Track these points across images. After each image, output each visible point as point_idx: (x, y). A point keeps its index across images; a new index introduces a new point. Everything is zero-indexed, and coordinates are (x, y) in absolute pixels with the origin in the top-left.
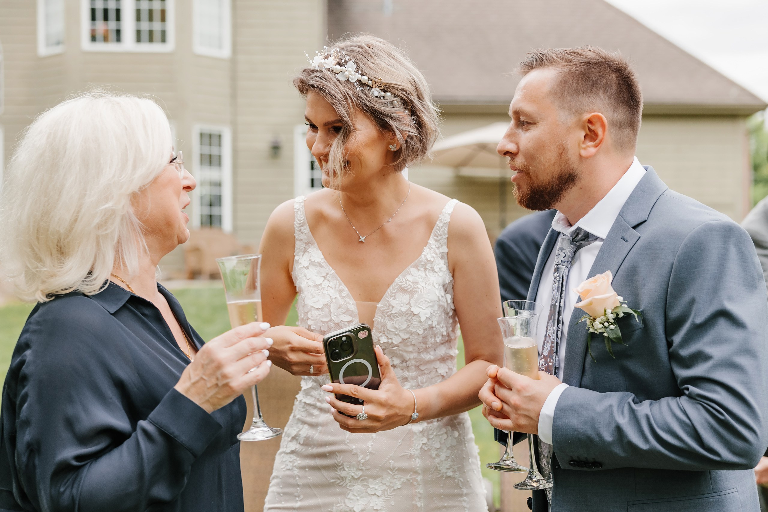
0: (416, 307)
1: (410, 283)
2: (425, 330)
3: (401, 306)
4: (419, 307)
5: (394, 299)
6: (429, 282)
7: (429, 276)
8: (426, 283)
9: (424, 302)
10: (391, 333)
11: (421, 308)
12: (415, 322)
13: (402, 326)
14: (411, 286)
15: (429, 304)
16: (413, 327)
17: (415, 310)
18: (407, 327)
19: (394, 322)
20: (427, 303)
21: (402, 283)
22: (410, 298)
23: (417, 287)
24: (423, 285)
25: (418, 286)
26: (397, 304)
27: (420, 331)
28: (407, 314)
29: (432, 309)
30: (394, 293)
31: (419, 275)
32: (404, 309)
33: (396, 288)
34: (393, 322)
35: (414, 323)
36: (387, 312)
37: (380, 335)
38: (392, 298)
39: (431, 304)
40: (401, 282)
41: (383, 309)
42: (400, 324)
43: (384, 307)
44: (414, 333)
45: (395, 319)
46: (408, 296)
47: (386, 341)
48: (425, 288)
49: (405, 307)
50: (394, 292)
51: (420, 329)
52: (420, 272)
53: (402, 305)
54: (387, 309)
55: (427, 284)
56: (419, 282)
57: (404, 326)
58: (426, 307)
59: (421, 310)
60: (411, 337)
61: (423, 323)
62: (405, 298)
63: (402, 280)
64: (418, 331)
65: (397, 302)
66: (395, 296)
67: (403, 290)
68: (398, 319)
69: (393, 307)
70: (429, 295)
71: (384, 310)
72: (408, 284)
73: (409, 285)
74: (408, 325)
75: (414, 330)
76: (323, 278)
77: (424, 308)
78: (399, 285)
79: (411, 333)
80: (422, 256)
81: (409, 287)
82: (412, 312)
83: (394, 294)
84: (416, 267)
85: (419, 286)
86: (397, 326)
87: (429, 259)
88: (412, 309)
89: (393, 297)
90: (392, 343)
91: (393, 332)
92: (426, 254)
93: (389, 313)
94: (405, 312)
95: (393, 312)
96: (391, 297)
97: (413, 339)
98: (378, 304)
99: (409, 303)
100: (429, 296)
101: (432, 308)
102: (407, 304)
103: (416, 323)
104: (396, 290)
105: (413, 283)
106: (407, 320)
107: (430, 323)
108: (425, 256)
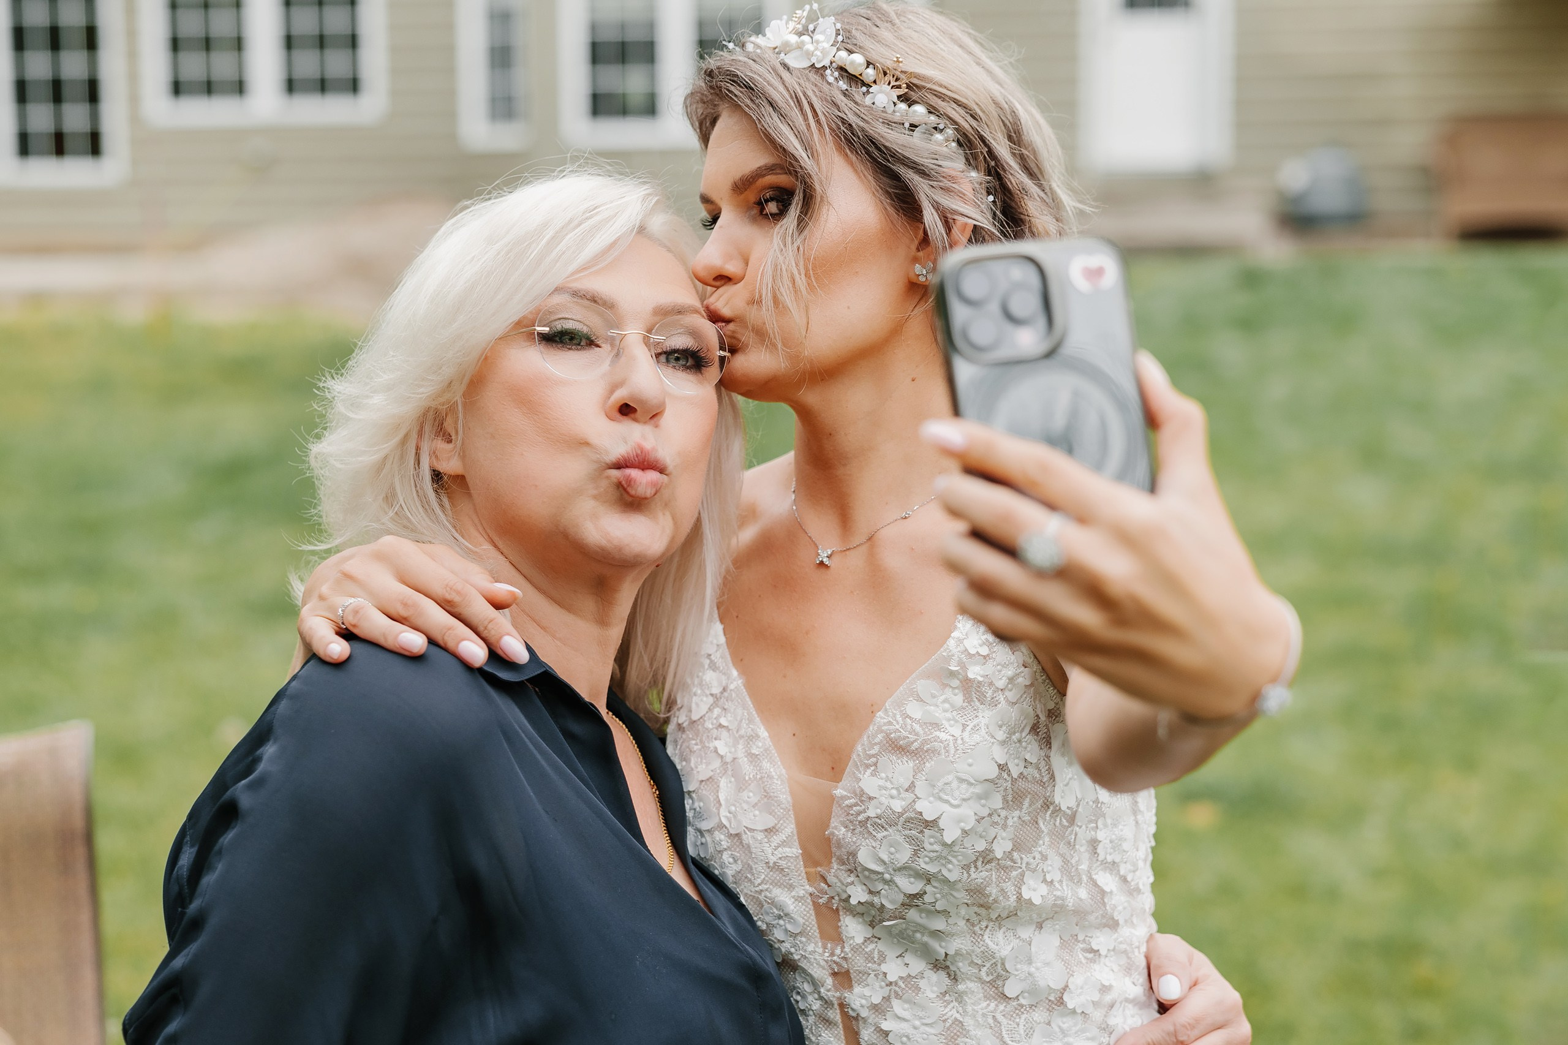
0: (931, 799)
1: (917, 727)
2: (966, 867)
3: (892, 797)
4: (940, 799)
5: (872, 775)
6: (975, 722)
8: (964, 726)
9: (955, 784)
10: (873, 876)
11: (947, 802)
12: (931, 844)
13: (897, 856)
14: (917, 734)
15: (972, 790)
16: (930, 859)
17: (928, 809)
19: (877, 843)
20: (964, 786)
21: (892, 727)
22: (917, 771)
23: (937, 739)
24: (956, 731)
25: (937, 733)
26: (881, 788)
27: (950, 871)
28: (908, 820)
29: (983, 806)
30: (873, 756)
31: (945, 701)
32: (898, 806)
33: (877, 740)
34: (874, 845)
35: (927, 846)
36: (859, 813)
37: (849, 880)
38: (869, 771)
39: (978, 790)
40: (890, 723)
41: (847, 802)
42: (892, 850)
43: (849, 798)
44: (934, 876)
45: (879, 836)
46: (911, 764)
47: (864, 897)
48: (959, 742)
49: (903, 799)
50: (872, 752)
51: (950, 866)
52: (948, 693)
53: (894, 792)
54: (856, 805)
55: (968, 728)
56: (944, 722)
57: (904, 856)
58: (964, 800)
59: (946, 807)
60: (928, 888)
61: (956, 848)
62: (902, 769)
63: (894, 715)
64: (945, 872)
65: (881, 783)
66: (875, 764)
68: (885, 833)
69: (870, 798)
70: (970, 761)
71: (851, 807)
72: (909, 727)
73: (913, 731)
74: (916, 853)
75: (932, 869)
77: (955, 802)
78: (882, 731)
79: (928, 878)
80: (951, 643)
81: (912, 737)
82: (921, 814)
83: (874, 760)
84: (936, 675)
85: (943, 736)
86: (885, 857)
87: (973, 651)
88: (919, 806)
89: (872, 768)
91: (879, 873)
92: (962, 637)
93: (860, 818)
94: (901, 815)
95: (871, 813)
96: (868, 766)
97: (938, 896)
98: (836, 788)
99: (911, 788)
100: (970, 765)
101: (983, 801)
102: (907, 790)
103: (936, 847)
104: (877, 748)
105: (924, 724)
106: (910, 839)
107: (981, 846)
108: (960, 641)
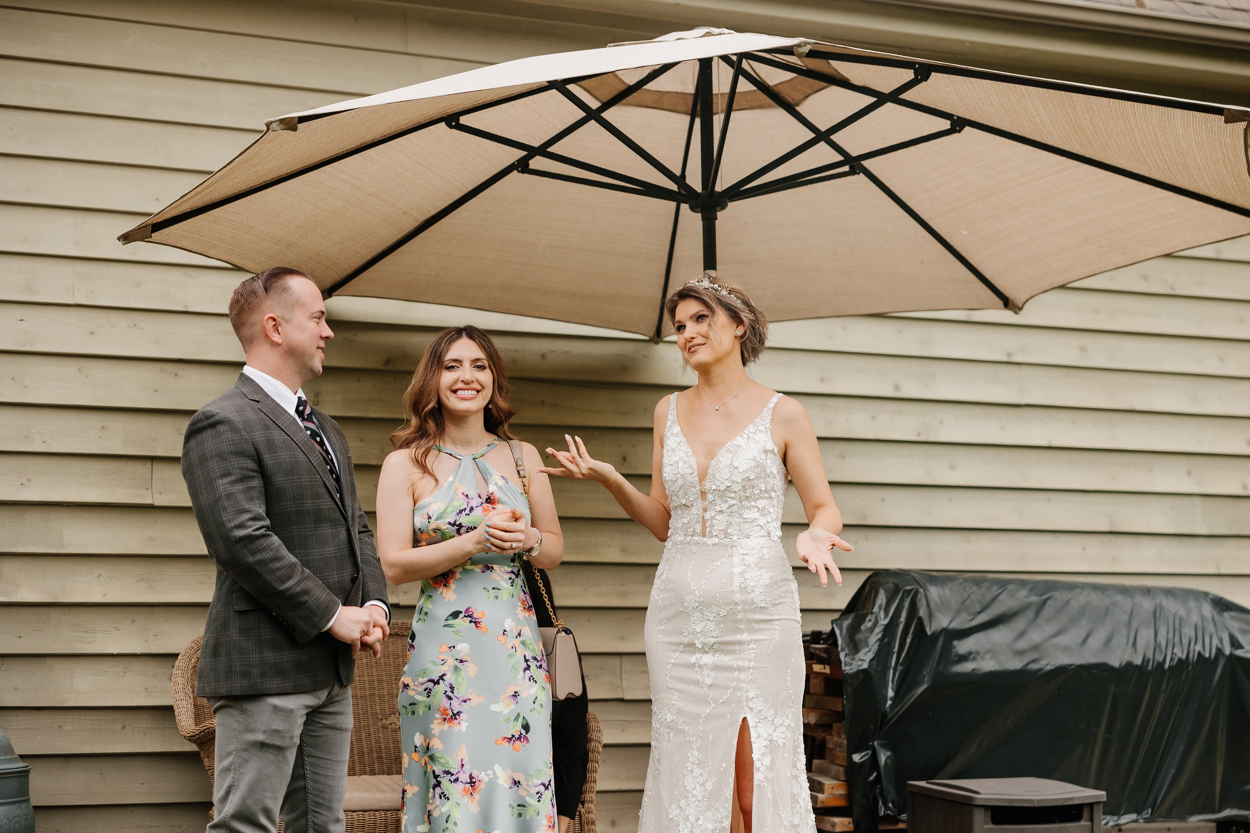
0: (737, 463)
1: (736, 447)
2: (743, 480)
3: (727, 462)
4: (739, 463)
7: (750, 443)
9: (743, 459)
11: (741, 463)
12: (735, 473)
13: (726, 476)
16: (735, 477)
18: (730, 477)
19: (721, 474)
22: (733, 457)
23: (740, 449)
24: (745, 448)
26: (725, 460)
28: (730, 467)
31: (743, 442)
32: (728, 464)
37: (712, 484)
41: (714, 464)
46: (733, 455)
47: (715, 488)
48: (745, 451)
49: (729, 462)
50: (723, 452)
51: (739, 479)
54: (717, 465)
55: (747, 448)
58: (744, 463)
62: (730, 456)
63: (731, 444)
67: (729, 451)
68: (724, 471)
69: (721, 462)
72: (734, 447)
74: (731, 476)
75: (734, 479)
76: (678, 444)
78: (728, 448)
80: (747, 429)
81: (735, 449)
83: (723, 454)
84: (742, 436)
85: (741, 449)
87: (751, 431)
88: (735, 464)
89: (723, 456)
90: (720, 490)
93: (718, 467)
95: (721, 466)
96: (721, 456)
98: (712, 461)
100: (747, 456)
102: (731, 461)
106: (730, 472)
107: (747, 475)
108: (749, 429)
